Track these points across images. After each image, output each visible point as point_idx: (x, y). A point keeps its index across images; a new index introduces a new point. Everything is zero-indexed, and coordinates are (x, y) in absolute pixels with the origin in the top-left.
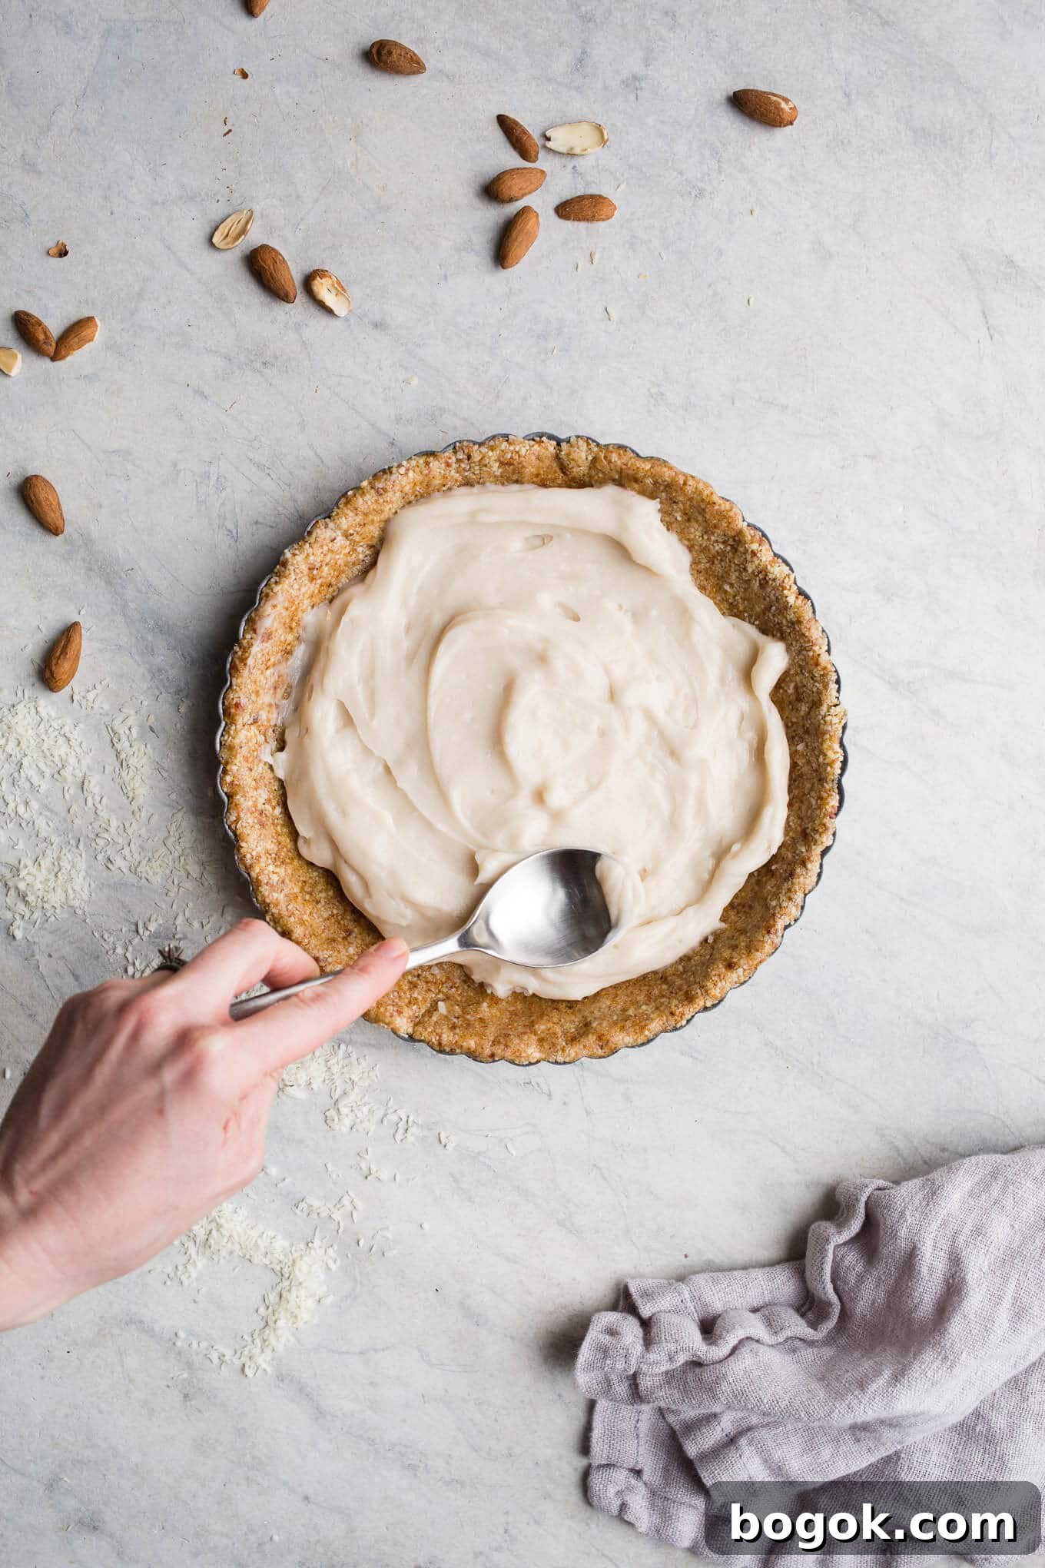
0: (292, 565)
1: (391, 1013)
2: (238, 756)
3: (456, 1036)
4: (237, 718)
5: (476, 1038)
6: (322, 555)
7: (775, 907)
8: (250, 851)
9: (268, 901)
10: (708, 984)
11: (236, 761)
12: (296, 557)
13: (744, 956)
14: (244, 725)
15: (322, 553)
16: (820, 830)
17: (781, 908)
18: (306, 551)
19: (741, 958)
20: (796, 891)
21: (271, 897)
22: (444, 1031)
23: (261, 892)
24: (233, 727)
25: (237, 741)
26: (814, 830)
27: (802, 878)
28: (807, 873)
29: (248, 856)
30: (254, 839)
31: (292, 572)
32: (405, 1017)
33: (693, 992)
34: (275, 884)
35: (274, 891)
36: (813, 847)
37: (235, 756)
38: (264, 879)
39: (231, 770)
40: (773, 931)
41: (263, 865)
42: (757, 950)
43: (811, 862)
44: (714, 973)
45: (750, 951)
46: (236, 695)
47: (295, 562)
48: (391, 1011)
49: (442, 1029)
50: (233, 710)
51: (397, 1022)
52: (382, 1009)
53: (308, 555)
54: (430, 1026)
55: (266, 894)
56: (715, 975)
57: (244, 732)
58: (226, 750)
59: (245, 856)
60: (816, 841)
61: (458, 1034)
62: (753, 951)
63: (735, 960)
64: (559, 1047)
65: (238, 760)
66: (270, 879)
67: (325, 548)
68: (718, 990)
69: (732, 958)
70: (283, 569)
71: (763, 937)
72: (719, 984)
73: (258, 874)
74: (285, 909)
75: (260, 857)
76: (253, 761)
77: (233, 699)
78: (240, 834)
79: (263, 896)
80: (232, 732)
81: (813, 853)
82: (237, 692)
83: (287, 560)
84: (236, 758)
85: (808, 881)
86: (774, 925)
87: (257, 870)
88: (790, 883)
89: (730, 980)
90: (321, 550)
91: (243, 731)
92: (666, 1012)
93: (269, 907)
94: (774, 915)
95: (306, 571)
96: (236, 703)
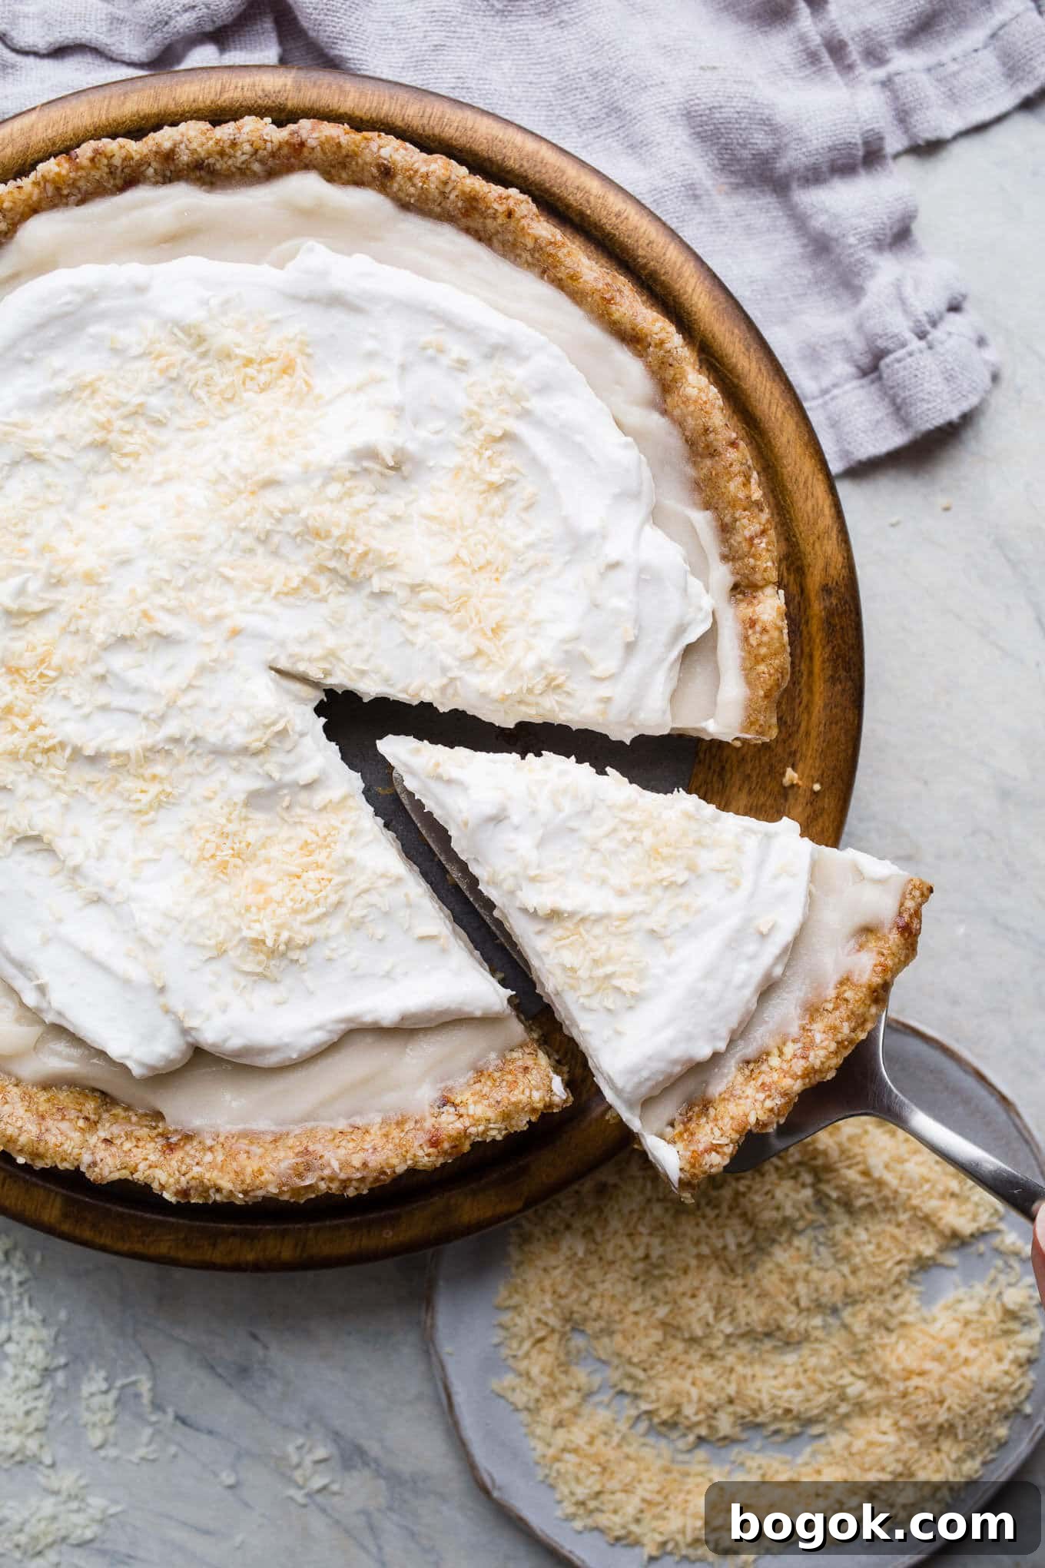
0: (178, 1182)
1: (761, 633)
2: (513, 1099)
3: (737, 515)
4: (454, 1133)
5: (722, 483)
6: (141, 1144)
7: (262, 162)
8: (758, 1105)
9: (833, 1046)
10: (433, 186)
11: (524, 1098)
12: (163, 1182)
13: (360, 161)
14: (461, 1116)
15: (137, 1147)
16: (105, 161)
17: (256, 151)
18: (147, 1173)
19: (366, 163)
20: (217, 142)
21: (826, 1043)
22: (739, 539)
23: (822, 1063)
24: (473, 1130)
25: (491, 1114)
26: (111, 173)
27: (194, 145)
28: (182, 142)
29: (769, 1104)
30: (737, 1105)
31: (188, 1177)
32: (754, 611)
33: (460, 204)
34: (800, 1045)
35: (812, 1041)
36: (137, 157)
37: (516, 1104)
38: (799, 1066)
39: (542, 1099)
40: (296, 140)
41: (775, 1076)
42: (339, 145)
43: (158, 145)
44: (412, 190)
45: (347, 156)
46: (420, 1153)
47: (172, 1181)
48: (758, 635)
49: (740, 543)
50: (446, 1146)
51: (771, 618)
52: (763, 651)
53: (150, 1167)
54: (747, 566)
55: (822, 1053)
56: (414, 185)
57: (471, 1110)
58: (513, 1122)
59: (771, 1110)
60: (124, 159)
61: (733, 516)
62: (344, 152)
63: (374, 171)
64: (662, 353)
65: (522, 1097)
66: (795, 1056)
67: (127, 1146)
68: (433, 167)
69: (374, 177)
70: (192, 1192)
71: (313, 149)
72: (423, 169)
73: (795, 1077)
74: (837, 1013)
75: (763, 1084)
76: (510, 1072)
77: (428, 1155)
78: (737, 1132)
79: (828, 1058)
80: (481, 1128)
81: (145, 151)
82: (415, 1155)
83: (177, 1193)
84: (520, 1102)
85: (192, 133)
86: (287, 142)
87: (787, 1082)
88: (211, 161)
89: (408, 158)
90: (134, 1150)
91: (471, 1112)
92: (513, 224)
93: (843, 1041)
94: (273, 155)
95: (179, 1154)
96: (432, 1146)
